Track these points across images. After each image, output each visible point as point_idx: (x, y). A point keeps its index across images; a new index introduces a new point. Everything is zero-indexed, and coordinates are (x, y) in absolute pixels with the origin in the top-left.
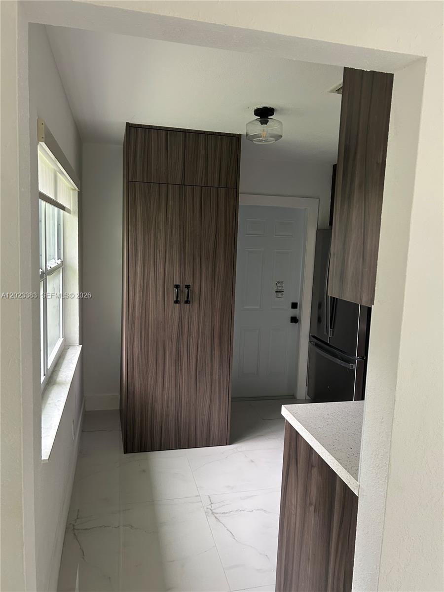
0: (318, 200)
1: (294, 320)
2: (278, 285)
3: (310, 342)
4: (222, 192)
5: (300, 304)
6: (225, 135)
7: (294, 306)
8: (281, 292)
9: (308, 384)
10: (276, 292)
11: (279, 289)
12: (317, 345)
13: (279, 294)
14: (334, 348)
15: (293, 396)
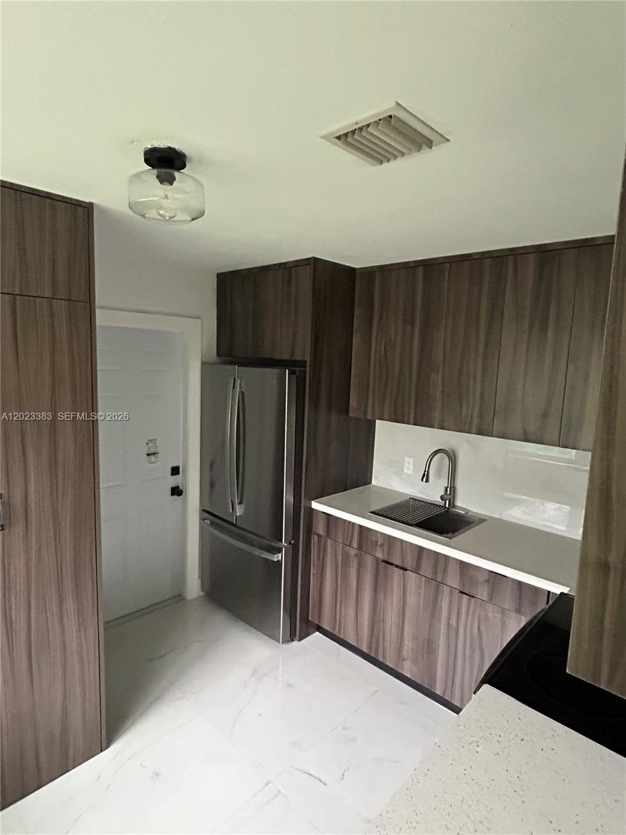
0: (199, 321)
1: (176, 491)
2: (150, 445)
3: (203, 519)
4: (61, 307)
5: (183, 468)
6: (62, 199)
7: (175, 471)
8: (154, 454)
9: (202, 577)
10: (148, 455)
11: (152, 451)
12: (212, 524)
13: (153, 458)
14: (244, 530)
15: (179, 595)
